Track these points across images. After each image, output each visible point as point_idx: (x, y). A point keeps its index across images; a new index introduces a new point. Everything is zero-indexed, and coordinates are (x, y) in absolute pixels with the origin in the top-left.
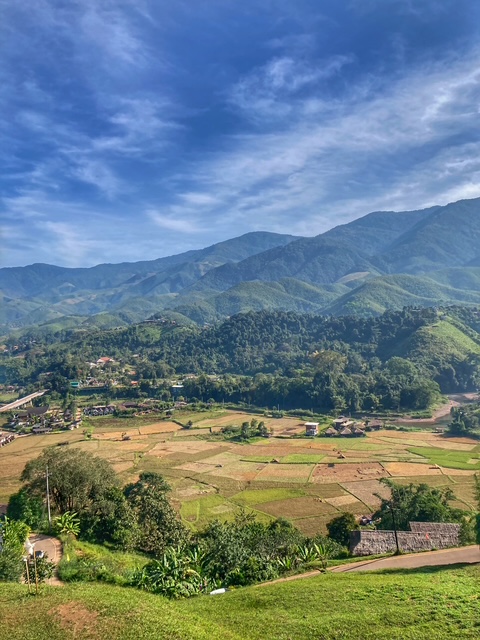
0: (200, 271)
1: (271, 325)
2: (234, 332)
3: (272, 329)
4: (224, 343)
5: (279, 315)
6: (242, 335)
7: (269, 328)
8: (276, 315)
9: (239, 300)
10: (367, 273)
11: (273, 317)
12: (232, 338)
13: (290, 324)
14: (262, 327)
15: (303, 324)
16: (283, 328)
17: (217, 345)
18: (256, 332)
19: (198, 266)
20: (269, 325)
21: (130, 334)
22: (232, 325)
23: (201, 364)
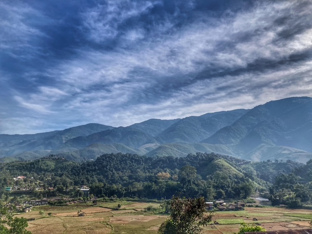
0: (63, 140)
1: (125, 160)
2: (105, 163)
3: (126, 162)
4: (99, 169)
5: (130, 156)
6: (110, 165)
7: (124, 162)
8: (128, 156)
9: (94, 152)
10: (155, 144)
11: (126, 157)
12: (104, 167)
13: (136, 160)
14: (120, 162)
15: (142, 160)
16: (132, 162)
17: (95, 170)
18: (117, 164)
19: (61, 137)
20: (124, 160)
21: (36, 164)
22: (103, 160)
23: (88, 180)
